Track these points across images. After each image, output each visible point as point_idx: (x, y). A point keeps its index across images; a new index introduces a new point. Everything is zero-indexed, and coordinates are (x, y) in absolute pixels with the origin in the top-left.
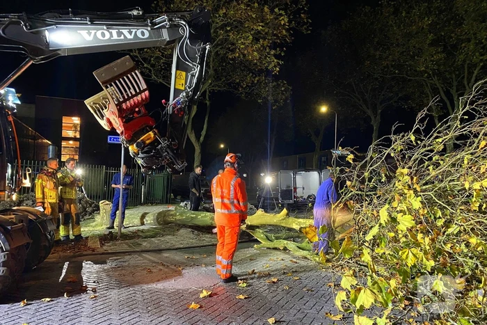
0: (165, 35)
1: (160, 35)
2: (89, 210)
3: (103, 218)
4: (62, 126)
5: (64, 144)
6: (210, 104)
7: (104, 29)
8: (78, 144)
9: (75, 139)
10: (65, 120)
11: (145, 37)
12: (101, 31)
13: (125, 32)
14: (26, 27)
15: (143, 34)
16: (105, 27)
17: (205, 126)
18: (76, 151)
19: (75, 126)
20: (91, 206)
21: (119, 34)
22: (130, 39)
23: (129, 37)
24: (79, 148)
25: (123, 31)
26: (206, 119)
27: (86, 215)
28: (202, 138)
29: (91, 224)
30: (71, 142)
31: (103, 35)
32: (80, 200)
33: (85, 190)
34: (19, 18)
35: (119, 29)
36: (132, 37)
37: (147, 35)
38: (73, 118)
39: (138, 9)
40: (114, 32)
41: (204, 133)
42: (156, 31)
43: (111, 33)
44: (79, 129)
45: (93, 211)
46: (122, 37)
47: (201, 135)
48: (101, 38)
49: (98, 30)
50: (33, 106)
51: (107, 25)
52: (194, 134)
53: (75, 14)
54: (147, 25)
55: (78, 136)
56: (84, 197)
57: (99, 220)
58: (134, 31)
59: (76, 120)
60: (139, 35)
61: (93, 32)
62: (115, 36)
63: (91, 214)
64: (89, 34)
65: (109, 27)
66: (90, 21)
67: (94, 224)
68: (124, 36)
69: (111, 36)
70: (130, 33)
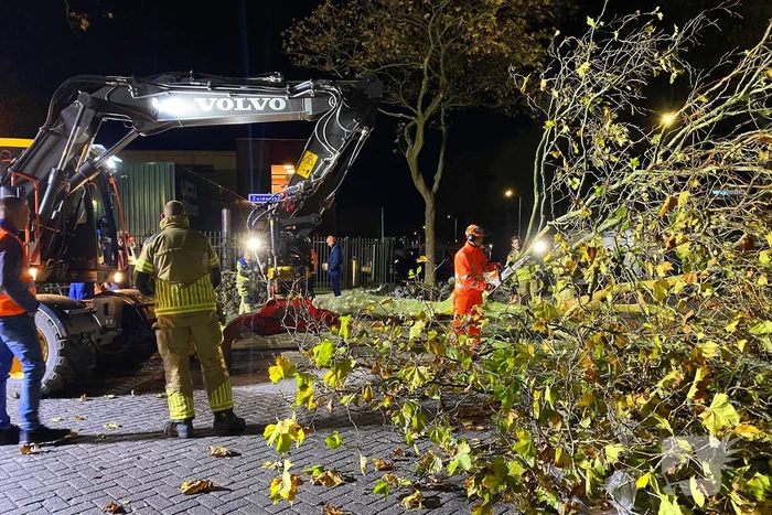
0: (308, 107)
1: (301, 107)
7: (227, 97)
11: (280, 108)
12: (223, 99)
13: (254, 101)
14: (134, 92)
15: (277, 104)
16: (228, 95)
17: (441, 167)
21: (246, 104)
22: (260, 112)
23: (258, 107)
26: (442, 154)
28: (435, 186)
31: (225, 104)
34: (129, 82)
35: (246, 97)
36: (262, 108)
37: (283, 105)
38: (286, 167)
39: (276, 76)
40: (240, 101)
41: (438, 177)
42: (295, 102)
43: (235, 103)
46: (249, 108)
47: (434, 181)
48: (222, 109)
49: (219, 97)
51: (231, 92)
52: (422, 180)
53: (197, 78)
54: (285, 93)
58: (266, 100)
60: (272, 105)
61: (213, 100)
62: (240, 107)
64: (208, 102)
65: (234, 93)
66: (211, 87)
68: (252, 106)
69: (236, 106)
70: (261, 102)
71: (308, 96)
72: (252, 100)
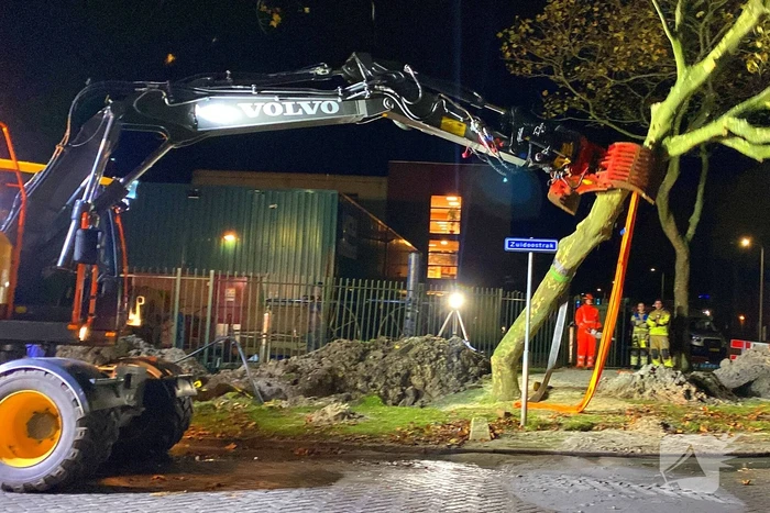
0: (363, 110)
1: (354, 110)
2: (473, 370)
3: (497, 386)
4: (429, 214)
5: (433, 246)
6: (709, 159)
7: (274, 101)
8: (456, 246)
9: (450, 237)
10: (436, 202)
11: (333, 112)
12: (271, 104)
13: (305, 104)
14: (169, 99)
15: (330, 107)
16: (277, 98)
17: (698, 206)
18: (452, 259)
19: (452, 212)
20: (476, 363)
21: (297, 108)
22: (311, 116)
23: (310, 111)
24: (459, 253)
25: (301, 103)
27: (467, 380)
28: (691, 231)
29: (477, 398)
30: (444, 243)
31: (273, 108)
32: (459, 352)
33: (468, 334)
35: (295, 101)
36: (314, 112)
37: (336, 108)
38: (449, 198)
39: (322, 66)
40: (289, 105)
41: (695, 219)
42: (349, 104)
43: (284, 106)
44: (458, 217)
45: (481, 374)
46: (300, 112)
47: (688, 225)
48: (270, 114)
49: (267, 102)
50: (384, 180)
51: (280, 95)
54: (337, 95)
55: (457, 232)
56: (465, 347)
57: (491, 391)
58: (317, 103)
59: (454, 201)
60: (325, 109)
61: (259, 105)
62: (290, 111)
63: (476, 378)
64: (254, 107)
65: (283, 97)
66: (256, 90)
67: (481, 397)
68: (303, 111)
69: (285, 111)
70: (312, 106)
71: (361, 98)
72: (302, 104)
